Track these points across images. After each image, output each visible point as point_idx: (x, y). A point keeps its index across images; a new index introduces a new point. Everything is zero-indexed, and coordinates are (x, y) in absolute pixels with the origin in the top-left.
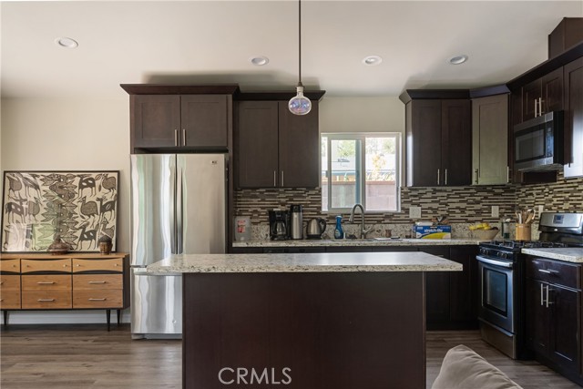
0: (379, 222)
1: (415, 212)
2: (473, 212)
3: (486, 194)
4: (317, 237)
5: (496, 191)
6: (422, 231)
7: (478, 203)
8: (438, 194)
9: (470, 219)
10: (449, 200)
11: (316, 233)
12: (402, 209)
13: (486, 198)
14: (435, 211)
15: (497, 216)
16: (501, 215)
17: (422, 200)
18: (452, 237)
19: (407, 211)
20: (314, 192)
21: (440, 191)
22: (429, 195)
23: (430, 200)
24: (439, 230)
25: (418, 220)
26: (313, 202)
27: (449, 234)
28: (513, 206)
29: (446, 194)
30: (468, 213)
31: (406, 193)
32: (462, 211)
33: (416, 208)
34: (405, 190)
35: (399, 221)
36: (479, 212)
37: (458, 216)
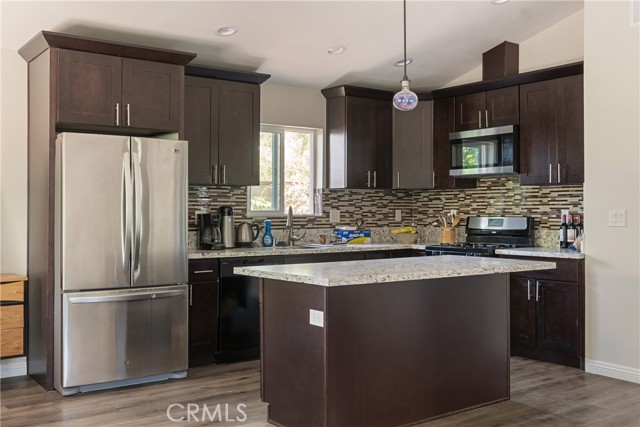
0: (303, 226)
1: (335, 216)
2: (381, 216)
3: (391, 197)
4: (248, 245)
5: (400, 195)
6: (347, 236)
7: (385, 206)
8: (354, 197)
9: (379, 223)
10: (363, 203)
11: (248, 240)
12: (324, 212)
13: (391, 202)
14: (351, 214)
15: (400, 220)
16: (403, 219)
17: (340, 203)
18: (372, 242)
19: (327, 214)
20: (239, 192)
21: (356, 193)
22: (347, 198)
23: (347, 203)
24: (362, 235)
25: (338, 224)
26: (238, 203)
27: (369, 239)
28: (411, 210)
29: (360, 197)
30: (378, 217)
31: (327, 195)
32: (373, 214)
33: (335, 211)
34: (326, 192)
35: (321, 226)
36: (386, 216)
37: (370, 220)
